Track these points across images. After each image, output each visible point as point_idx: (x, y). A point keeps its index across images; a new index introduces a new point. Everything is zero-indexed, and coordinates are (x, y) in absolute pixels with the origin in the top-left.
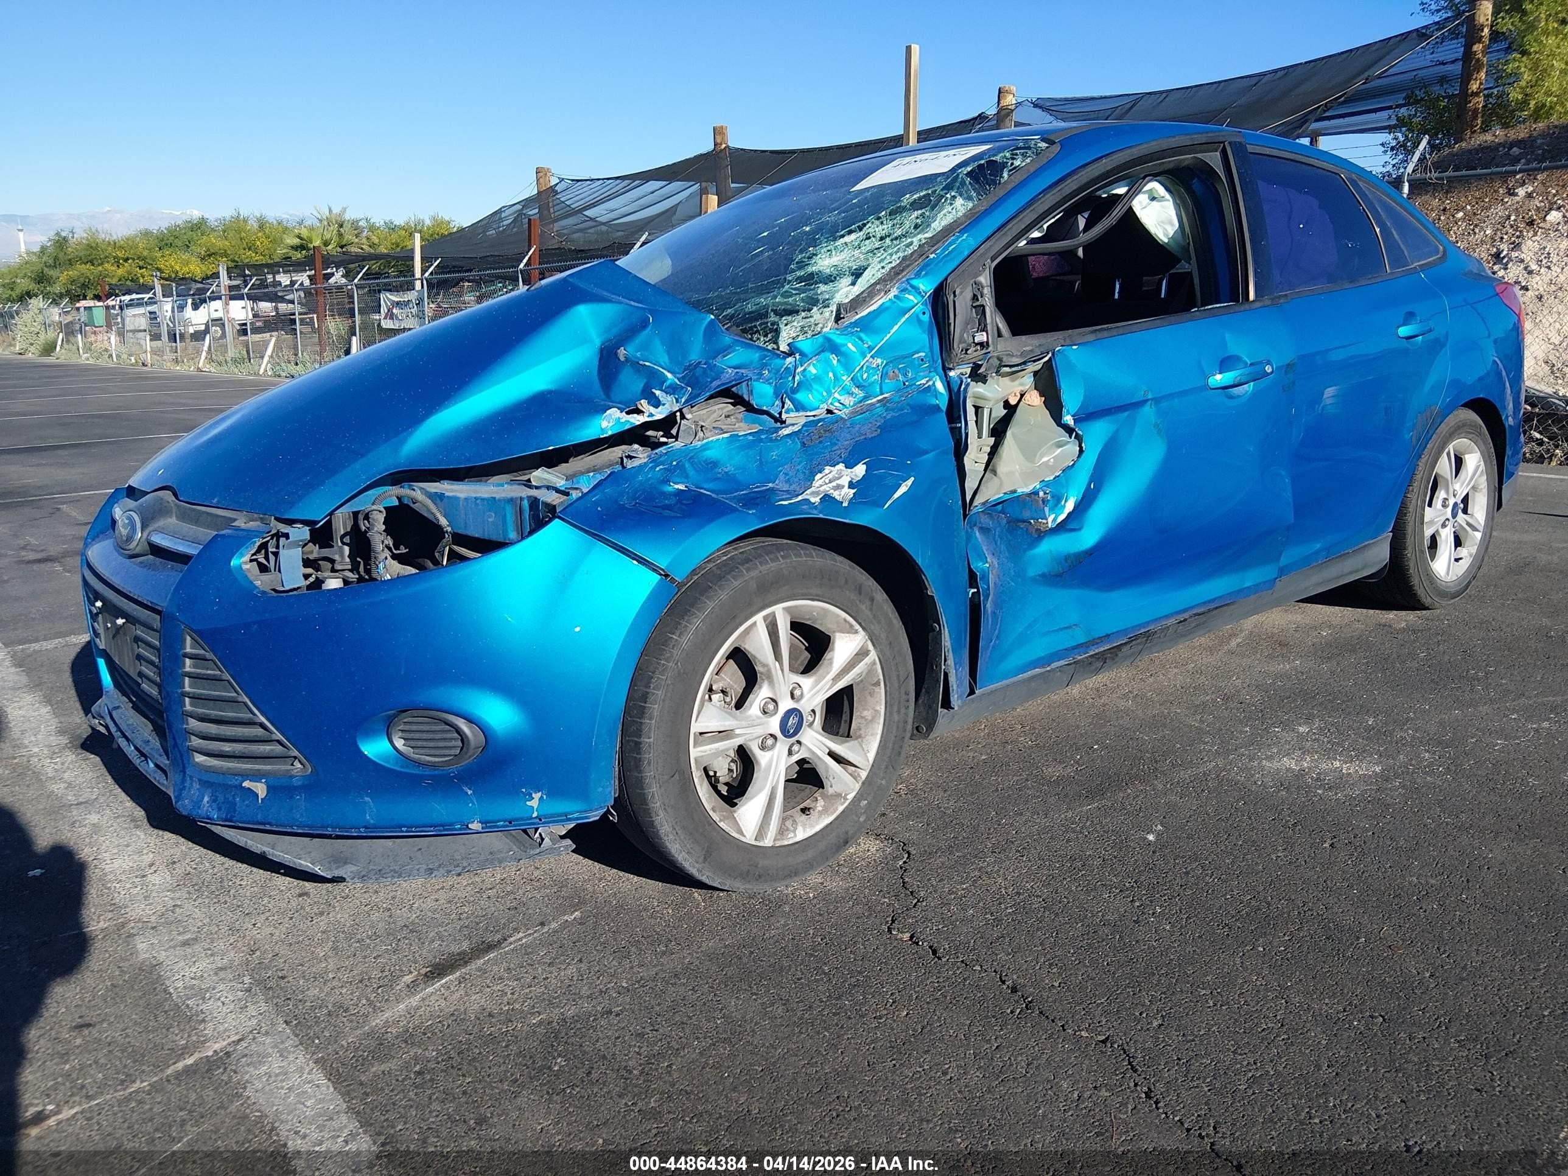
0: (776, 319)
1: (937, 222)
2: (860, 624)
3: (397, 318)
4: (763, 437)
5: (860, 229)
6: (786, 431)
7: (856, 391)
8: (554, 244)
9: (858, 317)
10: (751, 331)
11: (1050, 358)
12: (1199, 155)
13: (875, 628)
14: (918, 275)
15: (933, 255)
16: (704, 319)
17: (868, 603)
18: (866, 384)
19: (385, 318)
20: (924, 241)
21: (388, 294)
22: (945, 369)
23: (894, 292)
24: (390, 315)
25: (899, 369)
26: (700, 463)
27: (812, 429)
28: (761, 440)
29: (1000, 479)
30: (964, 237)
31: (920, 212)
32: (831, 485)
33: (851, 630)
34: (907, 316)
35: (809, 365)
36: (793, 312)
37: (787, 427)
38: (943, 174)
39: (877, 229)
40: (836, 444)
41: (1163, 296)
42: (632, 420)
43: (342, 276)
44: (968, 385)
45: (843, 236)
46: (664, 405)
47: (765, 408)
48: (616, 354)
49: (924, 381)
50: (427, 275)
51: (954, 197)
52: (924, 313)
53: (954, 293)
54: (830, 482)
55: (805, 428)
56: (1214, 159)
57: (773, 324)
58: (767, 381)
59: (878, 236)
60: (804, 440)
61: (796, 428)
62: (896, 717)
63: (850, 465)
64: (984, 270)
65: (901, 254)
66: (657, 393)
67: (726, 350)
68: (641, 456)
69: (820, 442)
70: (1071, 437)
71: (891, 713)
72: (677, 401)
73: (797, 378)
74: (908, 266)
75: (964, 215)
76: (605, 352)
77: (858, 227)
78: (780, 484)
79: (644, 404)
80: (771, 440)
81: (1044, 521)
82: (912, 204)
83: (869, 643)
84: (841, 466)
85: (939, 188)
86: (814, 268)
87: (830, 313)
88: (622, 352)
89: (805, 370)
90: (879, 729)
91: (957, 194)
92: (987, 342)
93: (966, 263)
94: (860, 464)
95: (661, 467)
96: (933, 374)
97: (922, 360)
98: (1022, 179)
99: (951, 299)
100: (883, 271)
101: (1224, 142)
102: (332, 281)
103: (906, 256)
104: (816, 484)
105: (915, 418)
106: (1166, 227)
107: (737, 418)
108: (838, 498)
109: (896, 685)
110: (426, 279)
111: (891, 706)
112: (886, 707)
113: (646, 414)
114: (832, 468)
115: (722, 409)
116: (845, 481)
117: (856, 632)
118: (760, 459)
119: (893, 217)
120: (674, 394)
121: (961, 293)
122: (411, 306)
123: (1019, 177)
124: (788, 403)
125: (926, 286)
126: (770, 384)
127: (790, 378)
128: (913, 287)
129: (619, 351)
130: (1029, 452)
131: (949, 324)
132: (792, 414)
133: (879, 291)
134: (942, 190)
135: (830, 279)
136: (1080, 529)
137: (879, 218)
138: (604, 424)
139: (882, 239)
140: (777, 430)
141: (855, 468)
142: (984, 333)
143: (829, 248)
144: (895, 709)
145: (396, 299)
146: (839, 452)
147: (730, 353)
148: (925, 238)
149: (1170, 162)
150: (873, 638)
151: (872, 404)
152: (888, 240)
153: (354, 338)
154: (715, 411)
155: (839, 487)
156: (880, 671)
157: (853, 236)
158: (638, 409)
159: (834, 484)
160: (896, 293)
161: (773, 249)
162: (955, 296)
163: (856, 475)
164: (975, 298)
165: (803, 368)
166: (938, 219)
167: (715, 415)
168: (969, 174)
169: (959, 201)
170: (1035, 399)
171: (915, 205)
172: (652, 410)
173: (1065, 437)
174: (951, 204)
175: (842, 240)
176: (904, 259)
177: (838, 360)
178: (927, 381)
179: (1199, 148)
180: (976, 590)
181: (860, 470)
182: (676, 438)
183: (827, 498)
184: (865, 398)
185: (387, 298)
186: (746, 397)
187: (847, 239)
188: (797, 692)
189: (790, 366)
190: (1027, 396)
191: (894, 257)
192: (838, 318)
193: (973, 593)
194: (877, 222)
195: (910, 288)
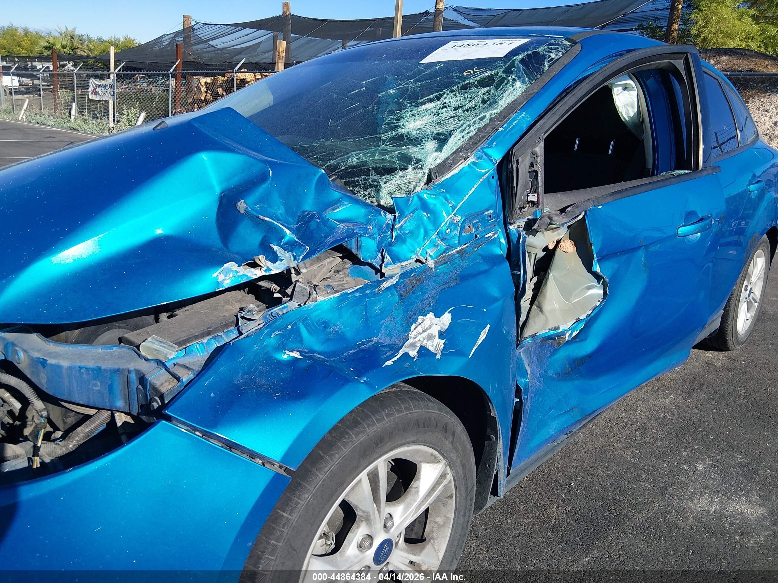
0: (377, 177)
1: (503, 100)
2: (443, 455)
3: (99, 94)
4: (368, 292)
5: (438, 98)
6: (386, 285)
7: (440, 243)
8: (191, 58)
9: (443, 179)
10: (354, 184)
11: (584, 216)
12: (672, 61)
13: (454, 456)
14: (490, 146)
15: (502, 128)
16: (315, 173)
17: (451, 438)
18: (448, 237)
19: (92, 94)
20: (493, 116)
21: (94, 80)
22: (506, 224)
23: (472, 159)
24: (95, 92)
25: (473, 224)
26: (313, 323)
27: (407, 280)
28: (366, 296)
29: (546, 316)
30: (523, 115)
31: (486, 89)
32: (424, 335)
33: (434, 460)
34: (481, 180)
35: (405, 222)
36: (390, 171)
37: (387, 280)
38: (500, 59)
39: (451, 100)
40: (426, 293)
41: (610, 153)
42: (249, 274)
43: (72, 66)
44: (525, 238)
45: (423, 104)
46: (282, 260)
47: (369, 261)
48: (235, 205)
49: (490, 234)
50: (116, 71)
51: (514, 80)
52: (493, 177)
53: (517, 161)
54: (424, 332)
55: (401, 281)
56: (679, 64)
57: (374, 181)
58: (371, 236)
59: (453, 106)
60: (401, 292)
61: (394, 281)
62: (462, 520)
63: (438, 315)
64: (539, 142)
65: (477, 126)
66: (276, 248)
67: (335, 204)
68: (256, 317)
69: (414, 293)
70: (599, 284)
71: (458, 518)
72: (295, 258)
73: (395, 234)
74: (483, 137)
75: (522, 95)
76: (224, 201)
77: (436, 96)
78: (382, 338)
79: (262, 259)
80: (375, 295)
81: (564, 336)
82: (479, 82)
83: (448, 468)
84: (431, 315)
85: (500, 71)
86: (403, 130)
87: (423, 175)
88: (242, 205)
89: (402, 226)
90: (448, 532)
91: (516, 78)
92: (538, 201)
93: (527, 136)
94: (446, 313)
95: (277, 333)
96: (497, 227)
97: (490, 216)
98: (560, 69)
99: (515, 165)
100: (462, 140)
101: (687, 53)
102: (66, 68)
103: (480, 128)
104: (412, 334)
105: (486, 267)
106: (628, 108)
107: (345, 274)
108: (431, 348)
109: (464, 495)
110: (116, 74)
111: (459, 512)
112: (455, 514)
113: (263, 269)
114: (424, 318)
115: (331, 262)
116: (435, 331)
117: (439, 462)
118: (366, 314)
119: (464, 91)
120: (292, 251)
121: (523, 161)
122: (107, 88)
123: (557, 68)
124: (387, 258)
125: (497, 155)
126: (374, 239)
127: (389, 233)
128: (486, 154)
129: (239, 204)
130: (566, 293)
131: (513, 187)
132: (390, 267)
133: (461, 158)
134: (503, 72)
135: (416, 141)
136: (585, 339)
137: (452, 91)
138: (221, 278)
139: (455, 109)
140: (379, 283)
141: (442, 317)
142: (536, 194)
143: (413, 113)
144: (462, 513)
145: (99, 83)
146: (428, 301)
147: (338, 207)
148: (494, 113)
149: (655, 64)
150: (451, 464)
151: (452, 255)
152: (460, 110)
153: (74, 104)
154: (325, 266)
155: (430, 337)
156: (453, 487)
157: (432, 105)
158: (255, 263)
159: (426, 334)
160: (474, 160)
161: (364, 107)
162: (518, 164)
163: (443, 324)
164: (532, 165)
165: (400, 225)
166: (504, 98)
167: (324, 270)
168: (522, 61)
169: (518, 84)
170: (568, 246)
171: (483, 83)
172: (270, 264)
173: (594, 282)
174: (513, 86)
175: (423, 107)
176: (480, 130)
177: (428, 217)
178: (494, 234)
179: (673, 55)
180: (518, 400)
181: (447, 318)
182: (291, 297)
183: (423, 351)
184: (447, 250)
185: (93, 82)
186: (354, 251)
187: (429, 106)
188: (389, 524)
189: (390, 222)
190: (562, 244)
191: (472, 128)
192: (429, 180)
193: (516, 402)
194: (451, 95)
195: (484, 156)
